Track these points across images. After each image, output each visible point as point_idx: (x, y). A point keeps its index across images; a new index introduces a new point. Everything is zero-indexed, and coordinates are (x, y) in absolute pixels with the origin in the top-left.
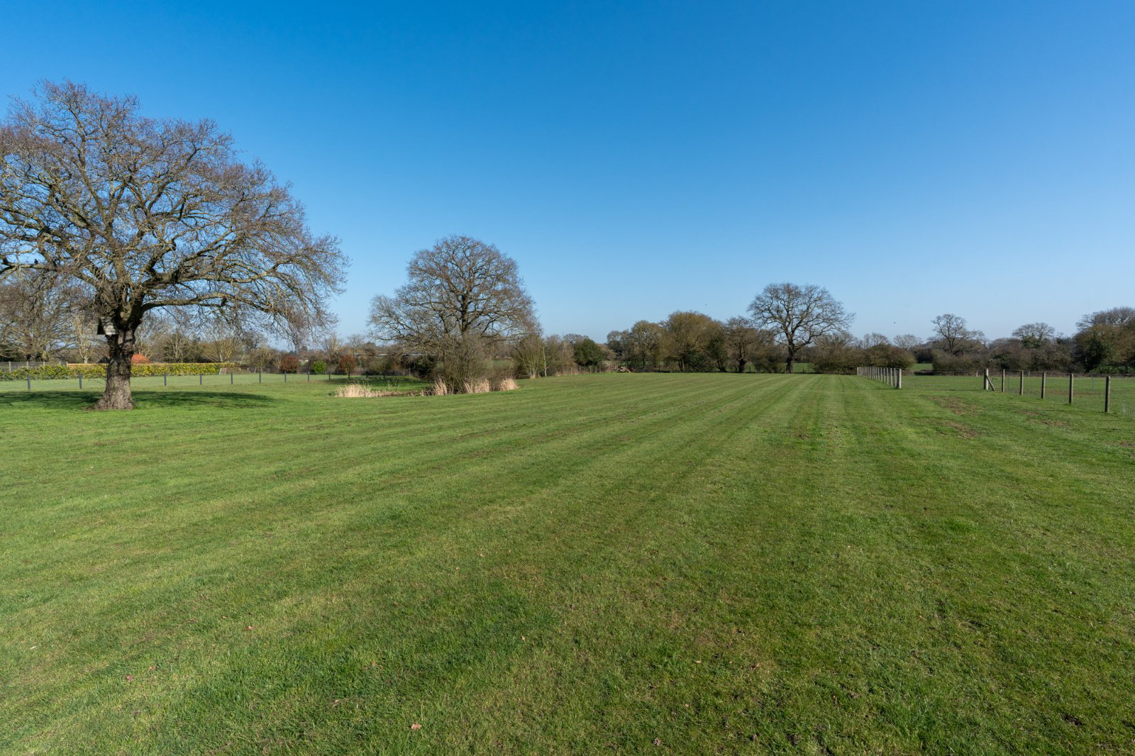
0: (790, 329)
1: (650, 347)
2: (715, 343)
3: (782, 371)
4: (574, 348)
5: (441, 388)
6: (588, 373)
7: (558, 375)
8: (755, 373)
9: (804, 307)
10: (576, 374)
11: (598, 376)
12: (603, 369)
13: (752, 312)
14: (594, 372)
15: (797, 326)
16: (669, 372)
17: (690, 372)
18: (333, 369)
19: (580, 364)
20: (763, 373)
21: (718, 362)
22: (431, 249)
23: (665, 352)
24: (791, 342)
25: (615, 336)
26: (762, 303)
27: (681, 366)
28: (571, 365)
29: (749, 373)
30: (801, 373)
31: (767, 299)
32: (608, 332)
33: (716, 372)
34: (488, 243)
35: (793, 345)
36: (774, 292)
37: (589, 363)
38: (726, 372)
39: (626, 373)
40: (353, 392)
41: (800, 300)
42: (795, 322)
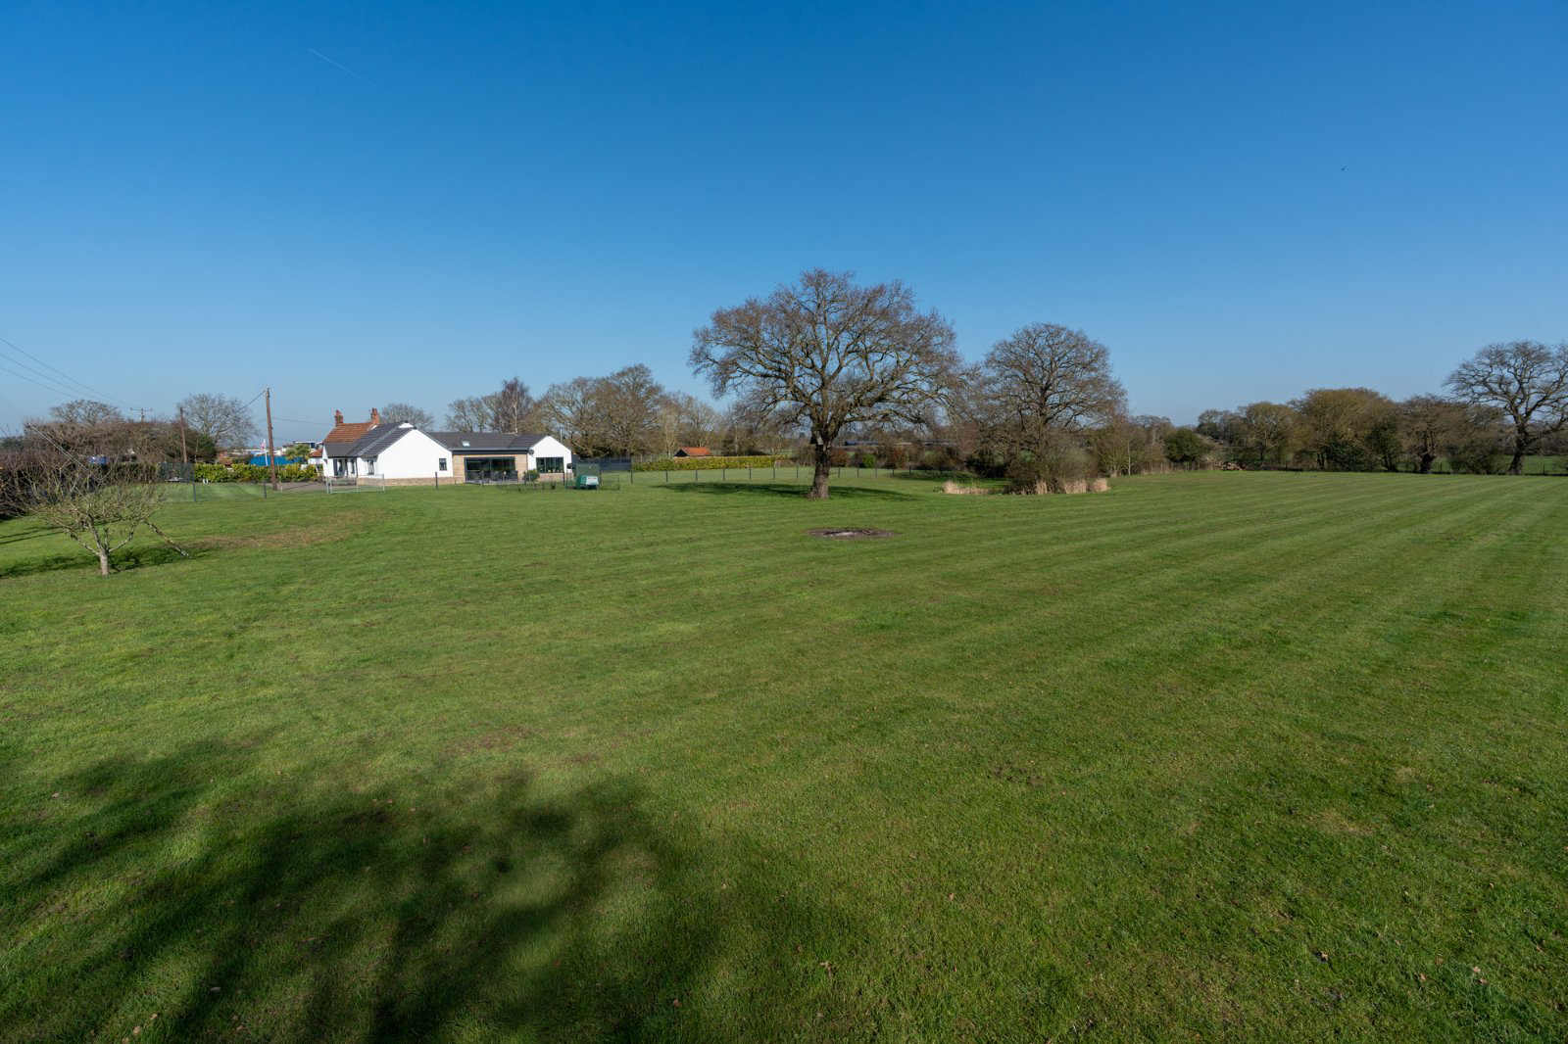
0: (1522, 410)
1: (1272, 436)
2: (1382, 432)
3: (1503, 471)
4: (1166, 441)
5: (1041, 488)
6: (1182, 471)
7: (1145, 474)
8: (1449, 473)
9: (1555, 376)
10: (1166, 472)
11: (1198, 475)
12: (1203, 466)
13: (1452, 386)
14: (1190, 469)
15: (1538, 405)
16: (1301, 470)
17: (1336, 470)
18: (883, 462)
19: (1172, 459)
20: (1464, 473)
21: (1385, 458)
22: (1010, 339)
23: (1296, 443)
24: (1521, 429)
25: (1210, 418)
26: (1473, 373)
27: (1321, 463)
28: (1161, 461)
29: (1439, 473)
30: (1537, 475)
31: (1482, 367)
32: (1202, 411)
33: (1380, 471)
34: (1074, 328)
35: (1526, 434)
36: (1498, 357)
37: (1185, 458)
38: (1397, 471)
39: (1236, 472)
40: (951, 488)
41: (1547, 366)
42: (1534, 399)
